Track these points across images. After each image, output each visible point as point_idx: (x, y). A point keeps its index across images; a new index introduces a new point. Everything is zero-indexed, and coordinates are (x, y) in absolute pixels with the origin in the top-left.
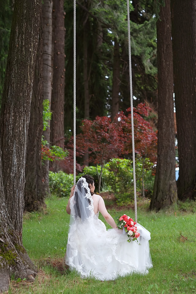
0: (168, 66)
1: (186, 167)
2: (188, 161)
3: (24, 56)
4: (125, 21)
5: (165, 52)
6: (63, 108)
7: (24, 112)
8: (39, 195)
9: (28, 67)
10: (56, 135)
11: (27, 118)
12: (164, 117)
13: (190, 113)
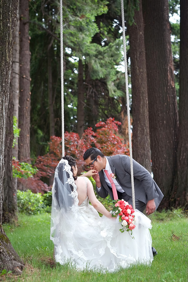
0: (142, 74)
1: (161, 177)
2: (163, 171)
3: (1, 31)
4: (90, 43)
5: (138, 59)
6: (29, 131)
7: (2, 92)
8: (10, 207)
9: (6, 43)
10: (22, 157)
11: (5, 99)
12: (139, 125)
13: (164, 122)
